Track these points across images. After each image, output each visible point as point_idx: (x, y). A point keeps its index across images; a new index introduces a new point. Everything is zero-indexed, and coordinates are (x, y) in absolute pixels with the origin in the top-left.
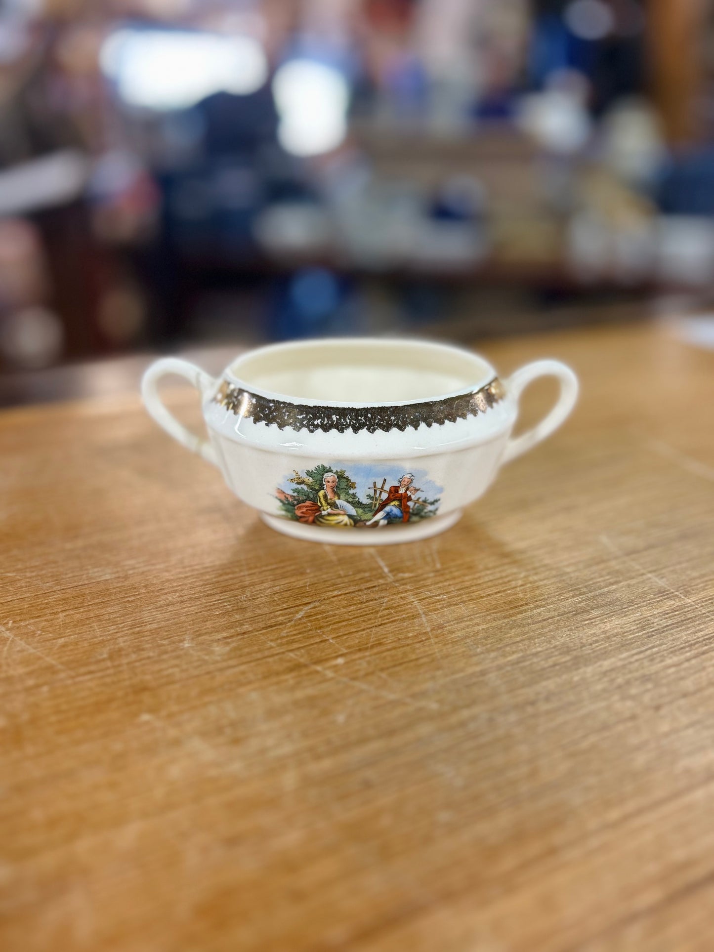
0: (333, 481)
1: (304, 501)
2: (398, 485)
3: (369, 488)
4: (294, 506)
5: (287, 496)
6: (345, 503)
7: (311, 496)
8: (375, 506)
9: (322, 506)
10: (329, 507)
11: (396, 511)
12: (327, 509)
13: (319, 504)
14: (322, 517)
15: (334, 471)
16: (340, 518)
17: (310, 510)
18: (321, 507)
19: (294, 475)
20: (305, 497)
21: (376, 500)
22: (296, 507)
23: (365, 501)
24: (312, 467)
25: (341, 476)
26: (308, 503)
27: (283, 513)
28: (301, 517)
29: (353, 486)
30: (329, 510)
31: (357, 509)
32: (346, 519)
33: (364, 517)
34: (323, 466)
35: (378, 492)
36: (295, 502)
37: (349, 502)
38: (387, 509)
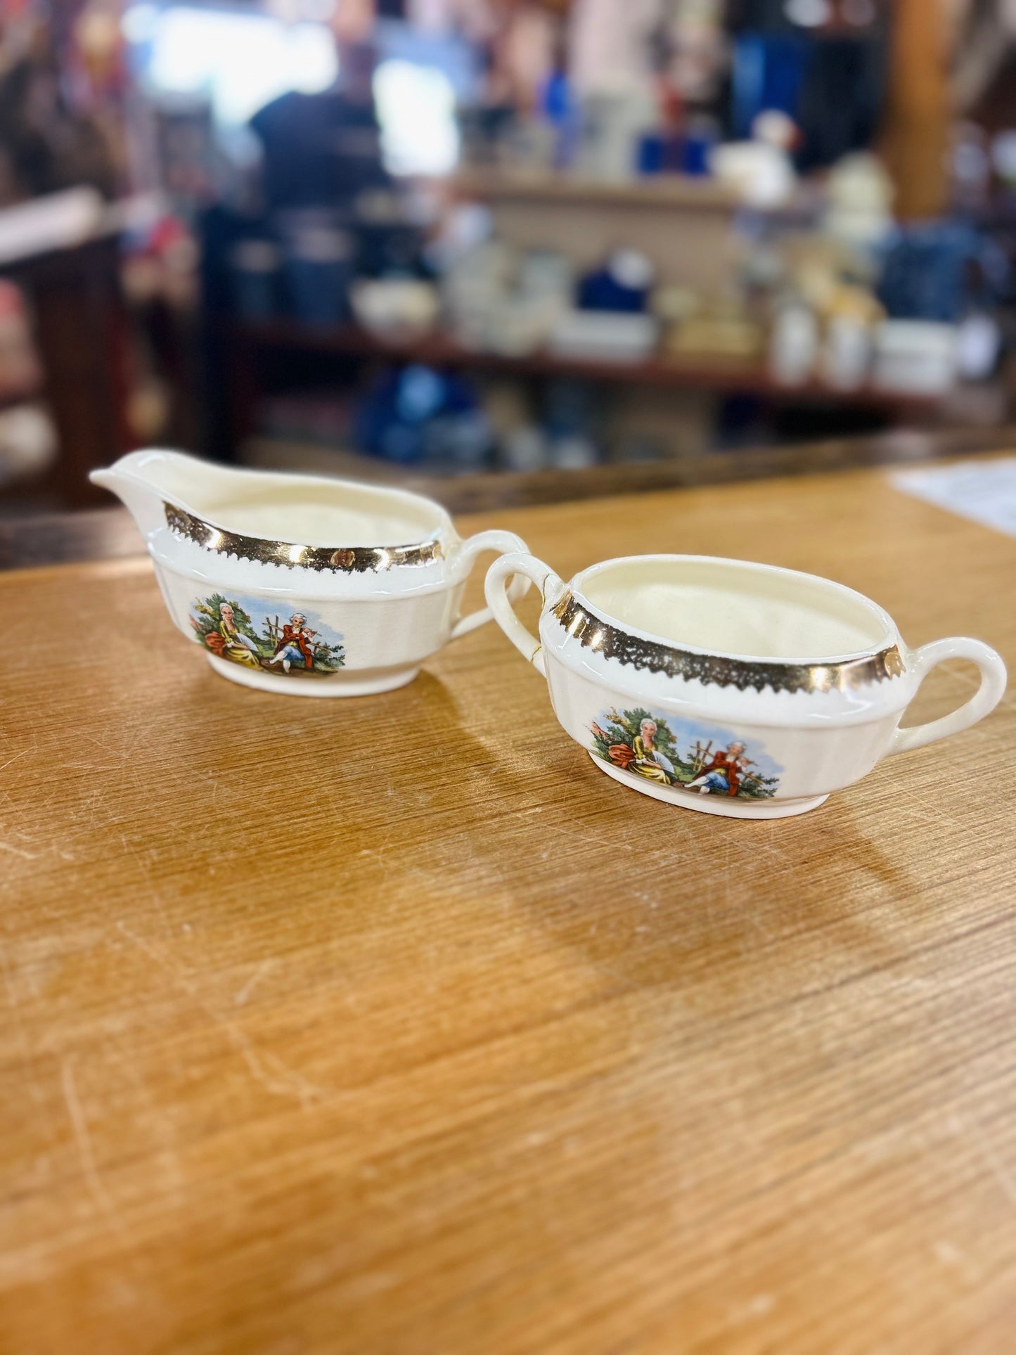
0: (652, 730)
1: (618, 743)
2: (724, 750)
3: (692, 747)
4: (608, 745)
5: (602, 733)
6: (663, 757)
7: (627, 739)
8: (697, 769)
9: (637, 753)
10: (644, 756)
11: (721, 780)
12: (642, 758)
13: (634, 750)
14: (637, 765)
15: (654, 719)
16: (656, 772)
17: (624, 754)
18: (635, 754)
19: (612, 713)
20: (620, 739)
21: (699, 762)
22: (610, 747)
23: (685, 760)
24: (631, 709)
25: (660, 726)
26: (623, 746)
27: (597, 750)
28: (614, 759)
29: (672, 740)
30: (644, 760)
31: (675, 767)
32: (662, 775)
33: (682, 778)
34: (642, 710)
35: (702, 754)
36: (610, 742)
37: (667, 756)
38: (711, 775)
